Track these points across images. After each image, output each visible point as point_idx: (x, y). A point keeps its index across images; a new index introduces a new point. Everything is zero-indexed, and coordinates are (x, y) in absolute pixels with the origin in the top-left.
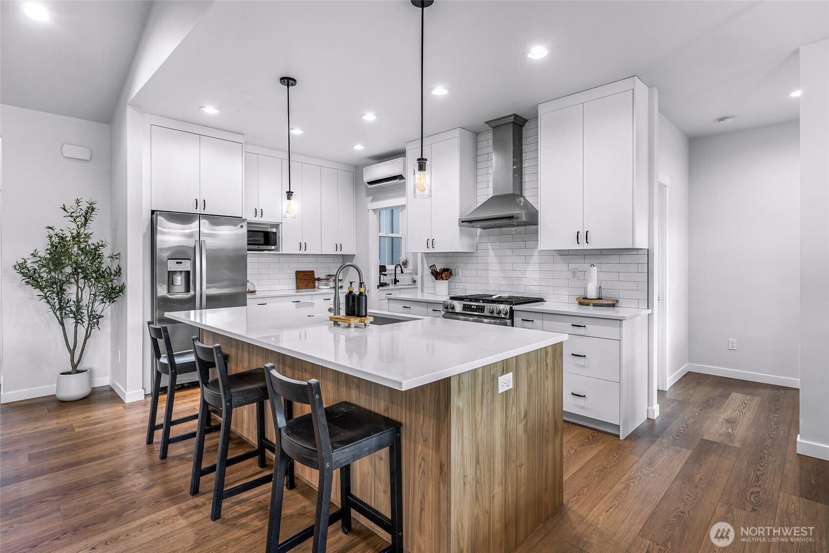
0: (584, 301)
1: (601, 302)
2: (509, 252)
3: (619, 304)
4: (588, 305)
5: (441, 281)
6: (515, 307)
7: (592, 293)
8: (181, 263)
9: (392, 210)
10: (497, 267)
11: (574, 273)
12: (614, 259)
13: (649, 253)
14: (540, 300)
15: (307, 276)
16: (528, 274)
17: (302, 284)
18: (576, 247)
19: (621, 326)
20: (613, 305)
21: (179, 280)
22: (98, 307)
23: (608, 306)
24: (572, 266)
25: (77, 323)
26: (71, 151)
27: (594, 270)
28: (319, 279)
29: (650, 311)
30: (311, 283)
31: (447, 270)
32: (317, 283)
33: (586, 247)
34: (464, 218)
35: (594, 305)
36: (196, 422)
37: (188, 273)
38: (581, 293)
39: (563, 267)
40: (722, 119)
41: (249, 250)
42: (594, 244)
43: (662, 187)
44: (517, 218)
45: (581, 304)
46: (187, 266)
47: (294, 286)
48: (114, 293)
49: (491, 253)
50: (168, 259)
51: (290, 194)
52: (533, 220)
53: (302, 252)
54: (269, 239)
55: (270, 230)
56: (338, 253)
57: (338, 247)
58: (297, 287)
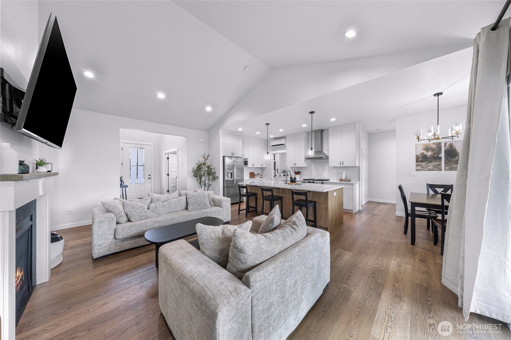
1: (346, 180)
3: (351, 181)
4: (343, 181)
5: (298, 175)
6: (323, 182)
7: (344, 178)
9: (274, 154)
10: (315, 171)
11: (338, 172)
13: (359, 167)
14: (329, 180)
15: (253, 174)
17: (251, 176)
18: (340, 166)
19: (353, 186)
20: (349, 181)
21: (230, 175)
22: (210, 183)
23: (348, 181)
25: (205, 186)
26: (201, 140)
27: (344, 172)
28: (255, 175)
29: (359, 182)
31: (299, 172)
33: (343, 166)
34: (306, 157)
36: (245, 210)
37: (231, 173)
38: (340, 178)
39: (335, 171)
40: (378, 130)
42: (345, 165)
43: (362, 149)
44: (323, 158)
45: (340, 181)
46: (232, 171)
48: (215, 178)
50: (228, 169)
51: (268, 153)
52: (327, 158)
53: (253, 167)
54: (246, 163)
55: (246, 160)
56: (262, 167)
57: (262, 165)
58: (250, 178)
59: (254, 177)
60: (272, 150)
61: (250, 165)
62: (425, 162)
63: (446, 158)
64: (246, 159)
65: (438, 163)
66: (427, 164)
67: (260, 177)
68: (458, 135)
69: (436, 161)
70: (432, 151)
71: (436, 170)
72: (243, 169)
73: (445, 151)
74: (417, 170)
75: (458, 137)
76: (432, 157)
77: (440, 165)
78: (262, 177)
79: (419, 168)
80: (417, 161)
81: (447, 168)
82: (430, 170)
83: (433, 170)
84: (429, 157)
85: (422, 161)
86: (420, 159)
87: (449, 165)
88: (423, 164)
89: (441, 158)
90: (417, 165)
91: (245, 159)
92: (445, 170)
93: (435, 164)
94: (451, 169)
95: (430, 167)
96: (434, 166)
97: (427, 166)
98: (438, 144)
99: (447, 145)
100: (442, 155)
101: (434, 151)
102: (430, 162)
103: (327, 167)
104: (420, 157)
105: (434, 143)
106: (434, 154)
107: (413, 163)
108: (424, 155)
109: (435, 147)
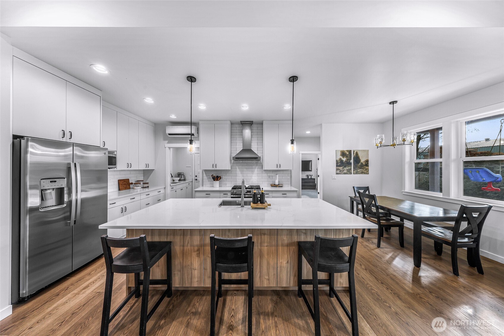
0: (274, 185)
1: (279, 185)
2: (245, 170)
4: (277, 187)
7: (277, 183)
8: (55, 181)
10: (241, 175)
11: (269, 177)
12: (282, 172)
13: (291, 171)
15: (125, 182)
16: (253, 178)
17: (123, 187)
18: (276, 169)
20: (282, 186)
24: (268, 174)
27: (277, 176)
28: (132, 183)
30: (128, 186)
31: (219, 177)
32: (131, 186)
34: (235, 157)
35: (278, 187)
38: (272, 183)
39: (266, 175)
41: (109, 168)
44: (252, 158)
45: (272, 186)
46: (61, 183)
47: (117, 189)
49: (238, 170)
50: (42, 179)
53: (129, 169)
54: (112, 161)
55: (111, 155)
56: (147, 169)
57: (147, 165)
58: (119, 190)
59: (130, 188)
60: (167, 141)
61: (121, 165)
62: (342, 166)
63: (354, 164)
64: (112, 152)
65: (349, 168)
66: (343, 168)
67: (143, 188)
68: (412, 143)
69: (349, 166)
70: (346, 158)
71: (349, 174)
72: (106, 172)
73: (353, 158)
74: (337, 174)
75: (412, 145)
76: (346, 163)
77: (351, 169)
78: (148, 187)
79: (338, 172)
80: (337, 166)
81: (355, 172)
82: (345, 174)
83: (347, 174)
84: (345, 162)
85: (340, 166)
86: (339, 164)
87: (356, 170)
88: (341, 168)
89: (351, 164)
90: (337, 169)
91: (109, 152)
92: (354, 174)
93: (348, 168)
94: (357, 173)
95: (345, 171)
96: (347, 170)
97: (343, 171)
98: (350, 152)
99: (355, 153)
100: (352, 161)
101: (347, 157)
102: (345, 167)
103: (256, 170)
104: (339, 162)
105: (347, 151)
106: (347, 160)
107: (335, 168)
108: (341, 161)
109: (348, 153)
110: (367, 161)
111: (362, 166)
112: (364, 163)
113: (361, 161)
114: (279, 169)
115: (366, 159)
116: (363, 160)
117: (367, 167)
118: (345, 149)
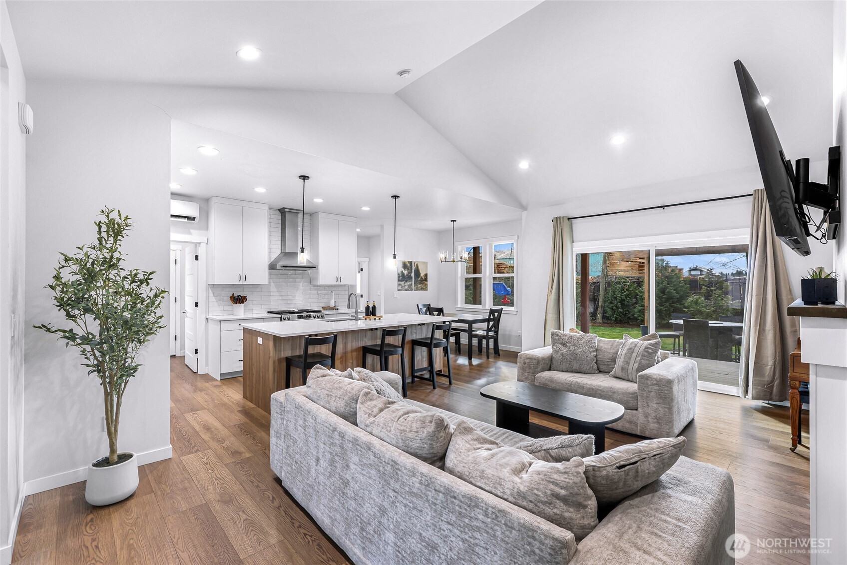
0: (327, 308)
2: (284, 285)
7: (332, 304)
10: (277, 294)
11: (320, 296)
12: (341, 289)
16: (297, 297)
24: (319, 292)
27: (333, 294)
38: (325, 305)
39: (315, 293)
63: (415, 278)
65: (410, 283)
66: (405, 283)
69: (410, 281)
71: (410, 291)
73: (414, 271)
74: (399, 290)
77: (411, 285)
79: (400, 288)
80: (399, 280)
81: (415, 288)
82: (406, 290)
83: (408, 290)
84: (406, 276)
85: (402, 280)
86: (401, 278)
87: (416, 285)
88: (402, 283)
89: (412, 279)
90: (399, 285)
92: (414, 290)
94: (417, 289)
95: (406, 287)
96: (408, 285)
97: (405, 286)
98: (411, 263)
99: (415, 265)
100: (413, 275)
101: (408, 269)
102: (406, 281)
103: (301, 285)
104: (400, 275)
105: (409, 262)
106: (409, 273)
107: (396, 282)
108: (403, 274)
109: (409, 265)
110: (426, 275)
111: (422, 281)
112: (423, 278)
113: (421, 275)
114: (339, 283)
115: (425, 273)
116: (422, 274)
117: (426, 282)
118: (407, 260)
